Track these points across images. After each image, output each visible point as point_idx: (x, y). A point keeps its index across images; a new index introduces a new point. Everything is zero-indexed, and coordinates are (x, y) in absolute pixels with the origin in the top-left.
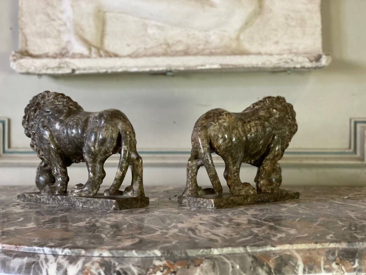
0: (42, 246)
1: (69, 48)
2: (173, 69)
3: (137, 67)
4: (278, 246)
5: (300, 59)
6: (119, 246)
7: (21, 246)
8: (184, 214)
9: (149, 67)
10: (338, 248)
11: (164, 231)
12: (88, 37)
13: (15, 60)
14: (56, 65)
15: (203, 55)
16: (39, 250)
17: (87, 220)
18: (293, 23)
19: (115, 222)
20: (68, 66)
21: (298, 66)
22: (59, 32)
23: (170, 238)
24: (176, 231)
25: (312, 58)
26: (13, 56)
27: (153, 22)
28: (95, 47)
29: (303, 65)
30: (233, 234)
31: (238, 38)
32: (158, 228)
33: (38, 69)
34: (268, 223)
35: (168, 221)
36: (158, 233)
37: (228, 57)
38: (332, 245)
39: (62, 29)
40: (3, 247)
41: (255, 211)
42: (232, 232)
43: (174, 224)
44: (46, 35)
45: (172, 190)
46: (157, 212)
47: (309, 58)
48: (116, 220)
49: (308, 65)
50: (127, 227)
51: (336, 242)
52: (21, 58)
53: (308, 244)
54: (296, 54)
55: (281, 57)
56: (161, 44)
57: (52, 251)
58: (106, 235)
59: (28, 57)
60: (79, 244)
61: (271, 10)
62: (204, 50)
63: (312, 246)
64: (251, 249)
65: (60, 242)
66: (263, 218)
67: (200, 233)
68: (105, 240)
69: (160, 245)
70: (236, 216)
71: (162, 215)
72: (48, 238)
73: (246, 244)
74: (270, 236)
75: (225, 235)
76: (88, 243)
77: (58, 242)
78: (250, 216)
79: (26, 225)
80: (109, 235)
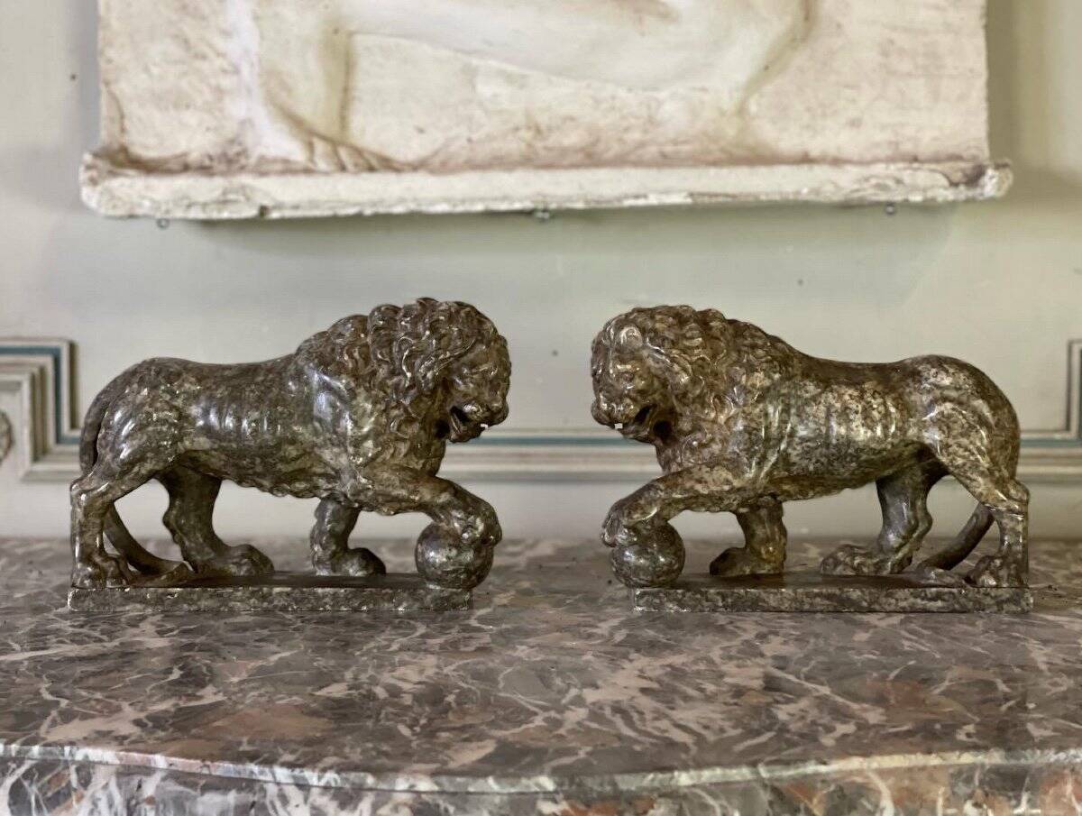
0: (269, 762)
1: (249, 140)
2: (553, 206)
3: (447, 200)
4: (834, 761)
5: (923, 178)
6: (452, 765)
7: (217, 763)
8: (597, 656)
9: (482, 200)
10: (983, 765)
11: (553, 714)
13: (93, 182)
14: (217, 194)
15: (638, 164)
16: (262, 773)
17: (349, 675)
18: (905, 66)
19: (420, 683)
20: (248, 199)
21: (917, 198)
22: (219, 92)
23: (571, 737)
24: (581, 713)
25: (958, 176)
26: (89, 167)
27: (494, 63)
28: (324, 138)
29: (930, 194)
30: (726, 724)
31: (741, 111)
32: (537, 706)
33: (164, 208)
34: (814, 686)
35: (558, 681)
36: (539, 721)
37: (712, 171)
38: (967, 758)
39: (226, 82)
40: (171, 765)
41: (785, 642)
42: (723, 719)
43: (574, 692)
44: (180, 102)
46: (524, 647)
47: (947, 176)
48: (423, 678)
49: (945, 194)
50: (456, 700)
51: (975, 748)
52: (113, 174)
53: (907, 756)
54: (912, 160)
55: (864, 171)
56: (517, 129)
57: (294, 777)
58: (411, 727)
59: (131, 172)
60: (356, 756)
61: (839, 26)
62: (642, 145)
63: (918, 759)
64: (769, 771)
65: (307, 749)
66: (805, 670)
67: (643, 720)
68: (414, 745)
69: (551, 760)
70: (735, 662)
71: (538, 659)
72: (272, 739)
73: (756, 757)
74: (817, 731)
75: (706, 727)
76: (374, 753)
77: (302, 750)
78: (770, 661)
79: (198, 694)
80: (418, 729)
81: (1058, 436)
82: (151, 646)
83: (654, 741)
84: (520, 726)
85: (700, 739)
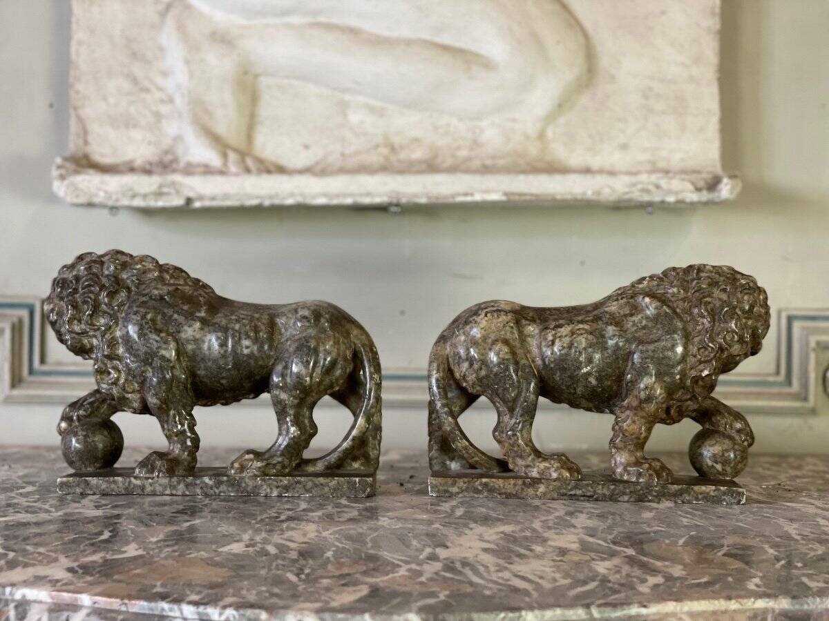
0: (178, 601)
1: (180, 151)
2: (404, 200)
3: (325, 195)
4: (652, 605)
5: (676, 184)
6: (334, 604)
7: (133, 602)
8: (444, 526)
9: (350, 195)
10: (773, 610)
11: (414, 566)
12: (222, 129)
13: (62, 177)
14: (154, 188)
15: (467, 171)
16: (171, 610)
17: (246, 537)
18: (659, 106)
19: (303, 543)
20: (178, 192)
21: (671, 199)
22: (158, 116)
23: (431, 583)
25: (701, 184)
26: (59, 167)
27: (361, 99)
28: (236, 150)
29: (680, 197)
30: (558, 576)
31: (541, 136)
32: (399, 560)
33: (114, 197)
34: (622, 549)
35: (415, 543)
36: (402, 572)
37: (522, 177)
38: (761, 604)
39: (164, 109)
40: (95, 603)
41: (590, 518)
42: (553, 572)
43: (428, 550)
44: (128, 123)
45: (399, 461)
46: (386, 519)
47: (693, 184)
48: (306, 540)
49: (693, 197)
50: (333, 556)
51: (768, 596)
52: (76, 172)
53: (712, 601)
54: (666, 172)
55: (633, 179)
56: (377, 146)
57: (199, 613)
58: (298, 575)
59: (91, 171)
60: (252, 597)
61: (613, 78)
62: (469, 159)
63: (720, 604)
64: (600, 612)
65: (210, 591)
66: (611, 537)
67: (489, 572)
68: (300, 588)
69: (416, 601)
70: (553, 531)
71: (397, 527)
72: (181, 583)
73: (588, 601)
74: (632, 581)
75: (541, 578)
76: (267, 595)
77: (206, 591)
78: (581, 530)
79: (123, 549)
80: (303, 576)
81: (771, 379)
82: (88, 516)
83: (500, 587)
84: (387, 575)
85: (538, 587)
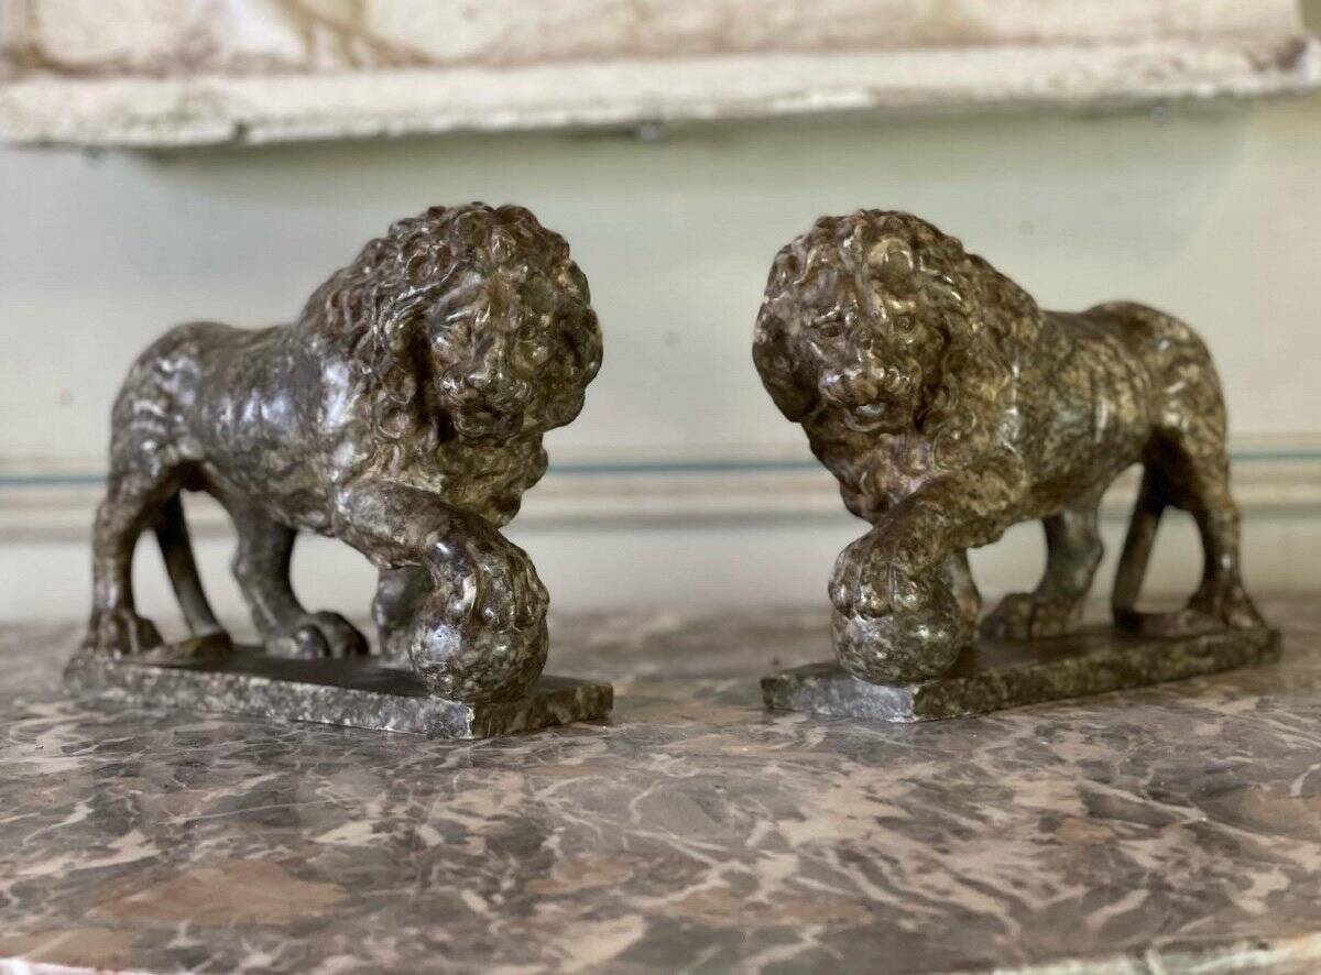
2: (669, 112)
3: (512, 107)
4: (1281, 942)
5: (1215, 59)
8: (787, 768)
9: (562, 105)
11: (737, 865)
14: (170, 105)
15: (794, 48)
17: (374, 807)
19: (496, 818)
20: (219, 113)
21: (1205, 89)
23: (781, 907)
24: (785, 864)
25: (1265, 56)
28: (329, 25)
29: (1225, 84)
30: (1053, 878)
32: (705, 852)
33: (92, 126)
34: (1175, 808)
35: (732, 809)
36: (713, 879)
37: (902, 57)
41: (1089, 741)
42: (1041, 869)
43: (763, 826)
46: (664, 757)
47: (1250, 55)
48: (500, 810)
49: (1247, 82)
50: (562, 845)
52: (15, 78)
54: (1193, 36)
55: (1130, 52)
56: (610, 8)
58: (486, 895)
59: (44, 76)
62: (795, 27)
64: (1166, 964)
65: (294, 942)
66: (1144, 782)
67: (900, 873)
68: (493, 928)
69: (754, 952)
70: (1019, 772)
71: (692, 774)
72: (232, 924)
73: (1135, 940)
74: (1218, 886)
75: (1018, 884)
76: (421, 947)
77: (286, 943)
78: (1078, 770)
79: (111, 846)
80: (498, 898)
82: (45, 771)
83: (932, 910)
84: (682, 888)
85: (1018, 908)
